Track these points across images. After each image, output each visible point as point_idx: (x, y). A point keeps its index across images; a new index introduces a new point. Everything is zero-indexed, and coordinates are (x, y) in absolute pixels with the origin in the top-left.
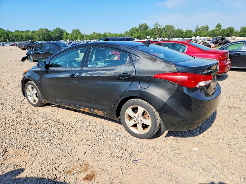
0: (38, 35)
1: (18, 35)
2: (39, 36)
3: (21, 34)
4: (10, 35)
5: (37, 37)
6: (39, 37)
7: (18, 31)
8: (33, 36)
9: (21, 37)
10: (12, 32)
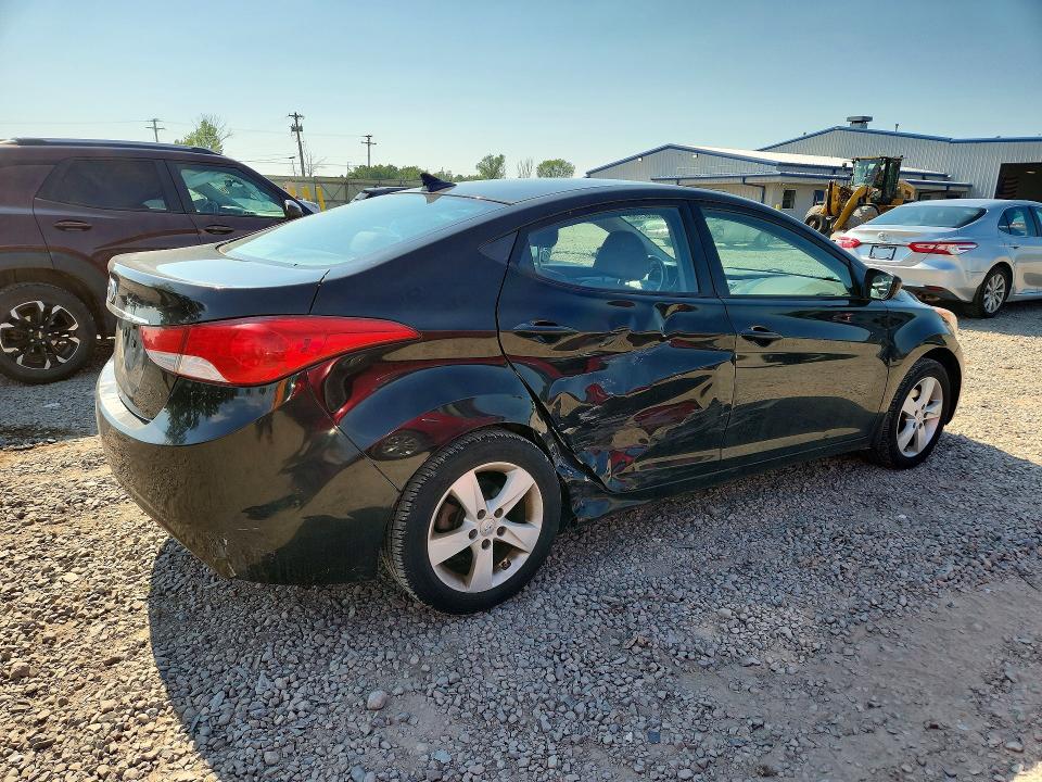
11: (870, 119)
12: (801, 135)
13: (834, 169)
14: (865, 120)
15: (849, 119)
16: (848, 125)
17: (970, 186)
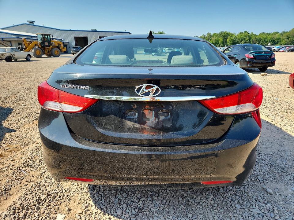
0: (286, 38)
1: (261, 38)
2: (288, 38)
3: (265, 37)
4: (253, 38)
5: (285, 40)
6: (287, 40)
7: (263, 34)
8: (280, 38)
9: (264, 41)
10: (255, 35)
11: (34, 22)
12: (13, 25)
13: (32, 37)
14: (33, 22)
15: (28, 21)
16: (28, 23)
17: (68, 42)
